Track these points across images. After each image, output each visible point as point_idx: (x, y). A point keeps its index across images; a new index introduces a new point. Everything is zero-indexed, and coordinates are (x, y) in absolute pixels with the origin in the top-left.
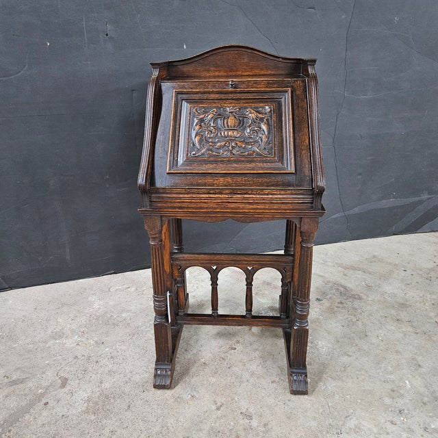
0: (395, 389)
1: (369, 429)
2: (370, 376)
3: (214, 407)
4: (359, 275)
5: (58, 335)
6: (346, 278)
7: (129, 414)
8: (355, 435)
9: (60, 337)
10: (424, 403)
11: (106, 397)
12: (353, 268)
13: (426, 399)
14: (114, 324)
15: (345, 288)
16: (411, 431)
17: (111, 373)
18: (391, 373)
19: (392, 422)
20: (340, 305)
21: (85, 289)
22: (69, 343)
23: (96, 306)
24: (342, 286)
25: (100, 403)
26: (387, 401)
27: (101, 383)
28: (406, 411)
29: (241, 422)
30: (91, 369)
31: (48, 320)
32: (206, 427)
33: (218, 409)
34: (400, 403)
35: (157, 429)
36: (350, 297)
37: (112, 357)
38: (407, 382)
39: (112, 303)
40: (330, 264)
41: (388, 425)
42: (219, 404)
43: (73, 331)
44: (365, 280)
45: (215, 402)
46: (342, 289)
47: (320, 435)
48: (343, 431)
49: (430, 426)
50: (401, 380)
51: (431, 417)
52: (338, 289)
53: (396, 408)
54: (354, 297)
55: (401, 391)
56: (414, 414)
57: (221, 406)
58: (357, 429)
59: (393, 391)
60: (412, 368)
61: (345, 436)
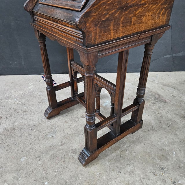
0: (165, 155)
1: (139, 174)
2: (153, 145)
3: (60, 144)
4: (171, 90)
6: (163, 90)
7: (19, 139)
8: (128, 175)
9: (9, 99)
10: (180, 167)
11: (13, 129)
12: (169, 86)
13: (182, 165)
14: (34, 97)
15: (159, 95)
16: (164, 181)
17: (21, 119)
18: (166, 146)
19: (154, 174)
20: (152, 104)
21: (30, 79)
22: (11, 102)
23: (30, 87)
24: (158, 94)
25: (10, 131)
26: (157, 161)
27: (15, 122)
28: (166, 169)
29: (70, 154)
30: (14, 115)
31: (7, 91)
32: (51, 153)
33: (61, 145)
34: (165, 164)
35: (28, 149)
36: (160, 101)
37: (25, 111)
38: (174, 152)
39: (38, 87)
40: (156, 82)
41: (151, 175)
42: (63, 143)
43: (15, 97)
44: (173, 93)
45: (62, 141)
46: (157, 96)
47: (108, 171)
48: (123, 171)
49: (178, 181)
50: (171, 150)
51: (181, 176)
52: (154, 96)
53: (160, 165)
54: (162, 101)
55: (168, 157)
56: (171, 172)
57: (64, 144)
58: (131, 173)
59: (163, 156)
60: (181, 146)
61: (122, 175)
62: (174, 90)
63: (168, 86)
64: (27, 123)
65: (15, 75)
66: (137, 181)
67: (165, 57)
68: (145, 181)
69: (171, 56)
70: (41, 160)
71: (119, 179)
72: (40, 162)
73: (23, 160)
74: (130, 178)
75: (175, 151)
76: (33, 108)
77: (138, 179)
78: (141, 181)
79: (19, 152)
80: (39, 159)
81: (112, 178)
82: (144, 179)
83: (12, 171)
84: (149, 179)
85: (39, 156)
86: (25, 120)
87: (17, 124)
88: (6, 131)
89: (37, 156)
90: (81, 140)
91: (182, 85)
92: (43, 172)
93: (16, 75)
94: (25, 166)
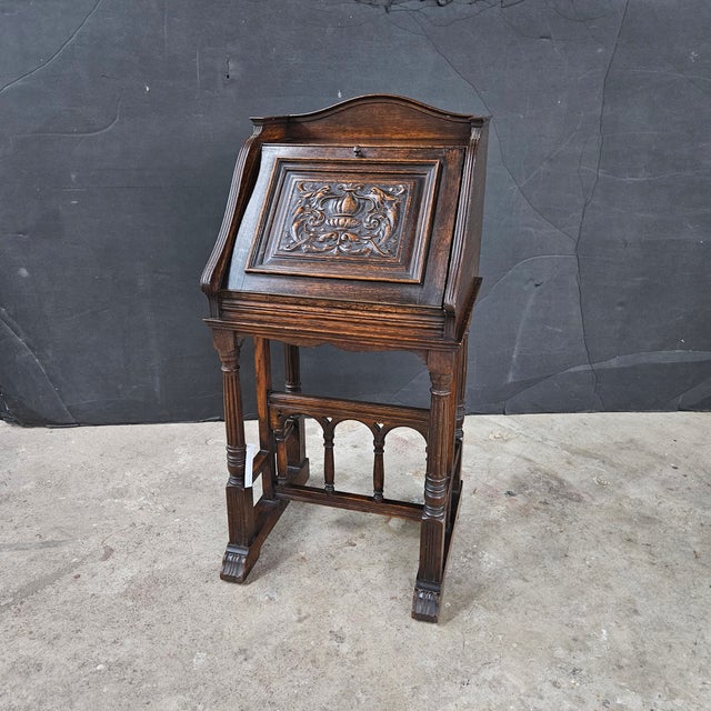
0: (581, 638)
1: (514, 687)
2: (548, 613)
3: (295, 618)
4: (594, 465)
5: (121, 493)
6: (571, 467)
7: (177, 608)
8: (488, 690)
9: (122, 495)
10: (620, 667)
11: (155, 580)
12: (587, 454)
13: (625, 661)
14: (197, 489)
15: (561, 482)
16: (581, 701)
17: (171, 551)
18: (584, 615)
19: (555, 684)
20: (542, 507)
21: (174, 437)
22: (130, 505)
23: (181, 461)
24: (556, 478)
25: (146, 587)
26: (560, 652)
27: (155, 562)
28: (583, 672)
29: (326, 643)
30: (147, 542)
31: (113, 472)
32: (274, 641)
33: (300, 621)
34: (580, 659)
35: (208, 632)
36: (563, 497)
37: (180, 532)
38: (604, 631)
39: (203, 460)
40: (551, 443)
41: (547, 686)
42: (304, 614)
43: (140, 490)
44: (600, 474)
45: (299, 612)
46: (555, 483)
47: (434, 680)
48: (472, 681)
49: (614, 699)
50: (597, 626)
51: (621, 687)
52: (548, 483)
53: (569, 664)
54: (569, 497)
55: (589, 643)
56: (596, 678)
57: (305, 618)
58: (495, 684)
59: (575, 640)
60: (621, 613)
61: (472, 688)
62: (601, 464)
63: (584, 455)
64: (190, 564)
65: (128, 424)
66: (511, 703)
67: (572, 370)
68: (533, 702)
69: (588, 367)
70: (250, 661)
71: (464, 699)
72: (249, 666)
73: (200, 660)
74: (492, 697)
75: (606, 628)
76: (200, 521)
77: (514, 698)
78: (522, 702)
79: (185, 640)
80: (242, 657)
81: (445, 698)
82: (529, 696)
83: (176, 689)
84: (542, 698)
85: (242, 651)
86: (185, 557)
87: (160, 566)
88: (133, 587)
89: (236, 650)
90: (352, 608)
91: (624, 452)
92: (262, 689)
93: (130, 426)
94: (208, 676)
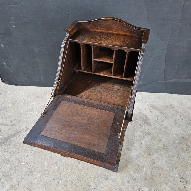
6: (151, 113)
8: (112, 182)
10: (146, 179)
13: (147, 178)
15: (147, 118)
16: (133, 187)
18: (141, 163)
19: (128, 182)
26: (132, 173)
28: (136, 180)
38: (145, 168)
41: (126, 182)
44: (158, 116)
49: (142, 188)
50: (143, 166)
51: (145, 185)
53: (133, 177)
54: (147, 124)
55: (140, 171)
56: (139, 182)
58: (114, 180)
59: (137, 170)
60: (151, 163)
61: (108, 181)
62: (160, 113)
66: (116, 186)
68: (122, 186)
69: (164, 81)
71: (105, 183)
78: (119, 186)
82: (121, 185)
84: (124, 185)
